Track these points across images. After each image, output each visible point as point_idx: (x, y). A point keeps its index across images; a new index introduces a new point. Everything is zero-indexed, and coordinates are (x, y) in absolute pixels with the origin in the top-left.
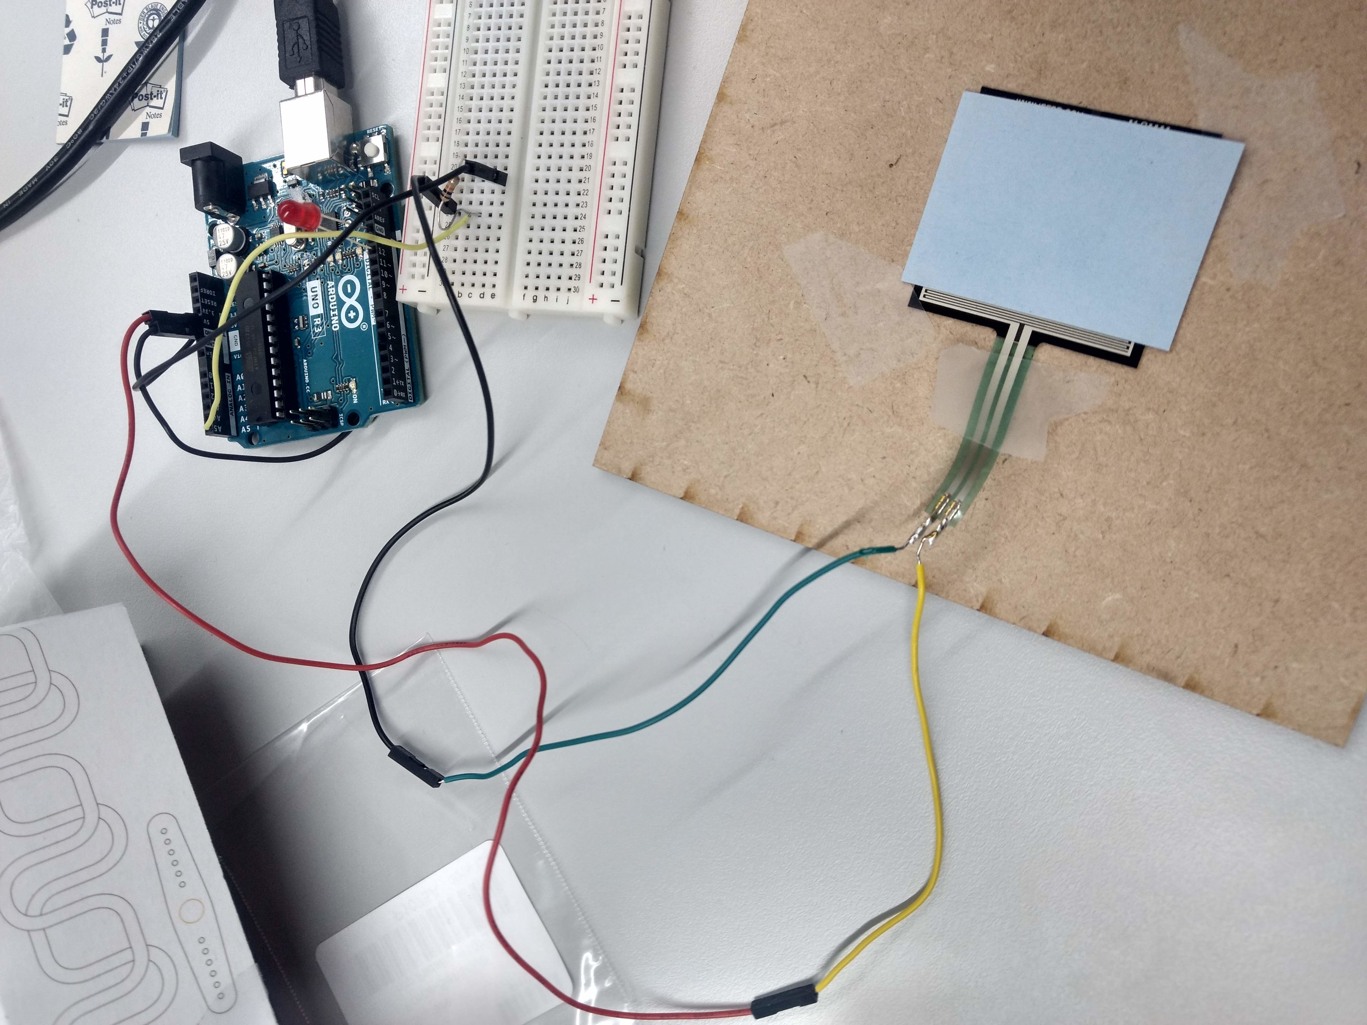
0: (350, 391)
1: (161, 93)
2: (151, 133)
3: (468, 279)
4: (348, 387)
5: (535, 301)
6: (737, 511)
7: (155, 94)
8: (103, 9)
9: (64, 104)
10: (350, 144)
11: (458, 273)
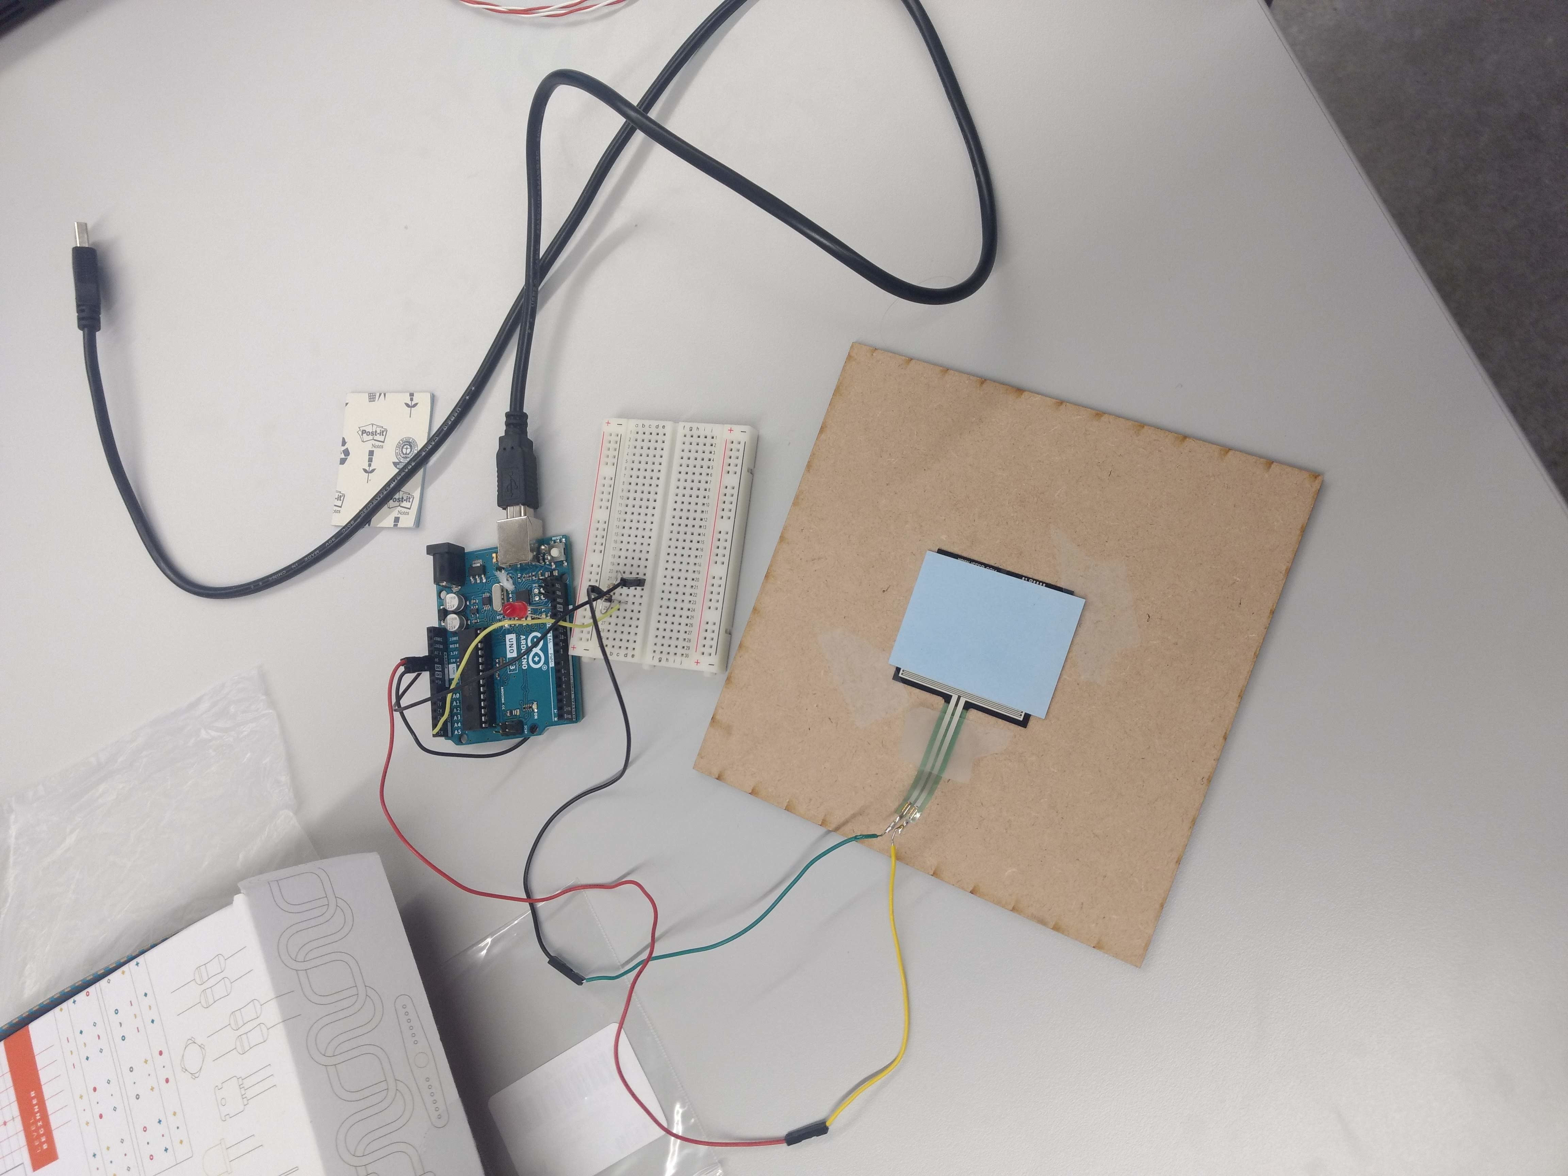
0: (533, 710)
1: (409, 498)
2: (400, 525)
3: (617, 643)
4: (531, 707)
5: (660, 661)
6: (785, 804)
7: (405, 498)
8: (371, 437)
9: (339, 498)
10: (540, 546)
11: (611, 639)
